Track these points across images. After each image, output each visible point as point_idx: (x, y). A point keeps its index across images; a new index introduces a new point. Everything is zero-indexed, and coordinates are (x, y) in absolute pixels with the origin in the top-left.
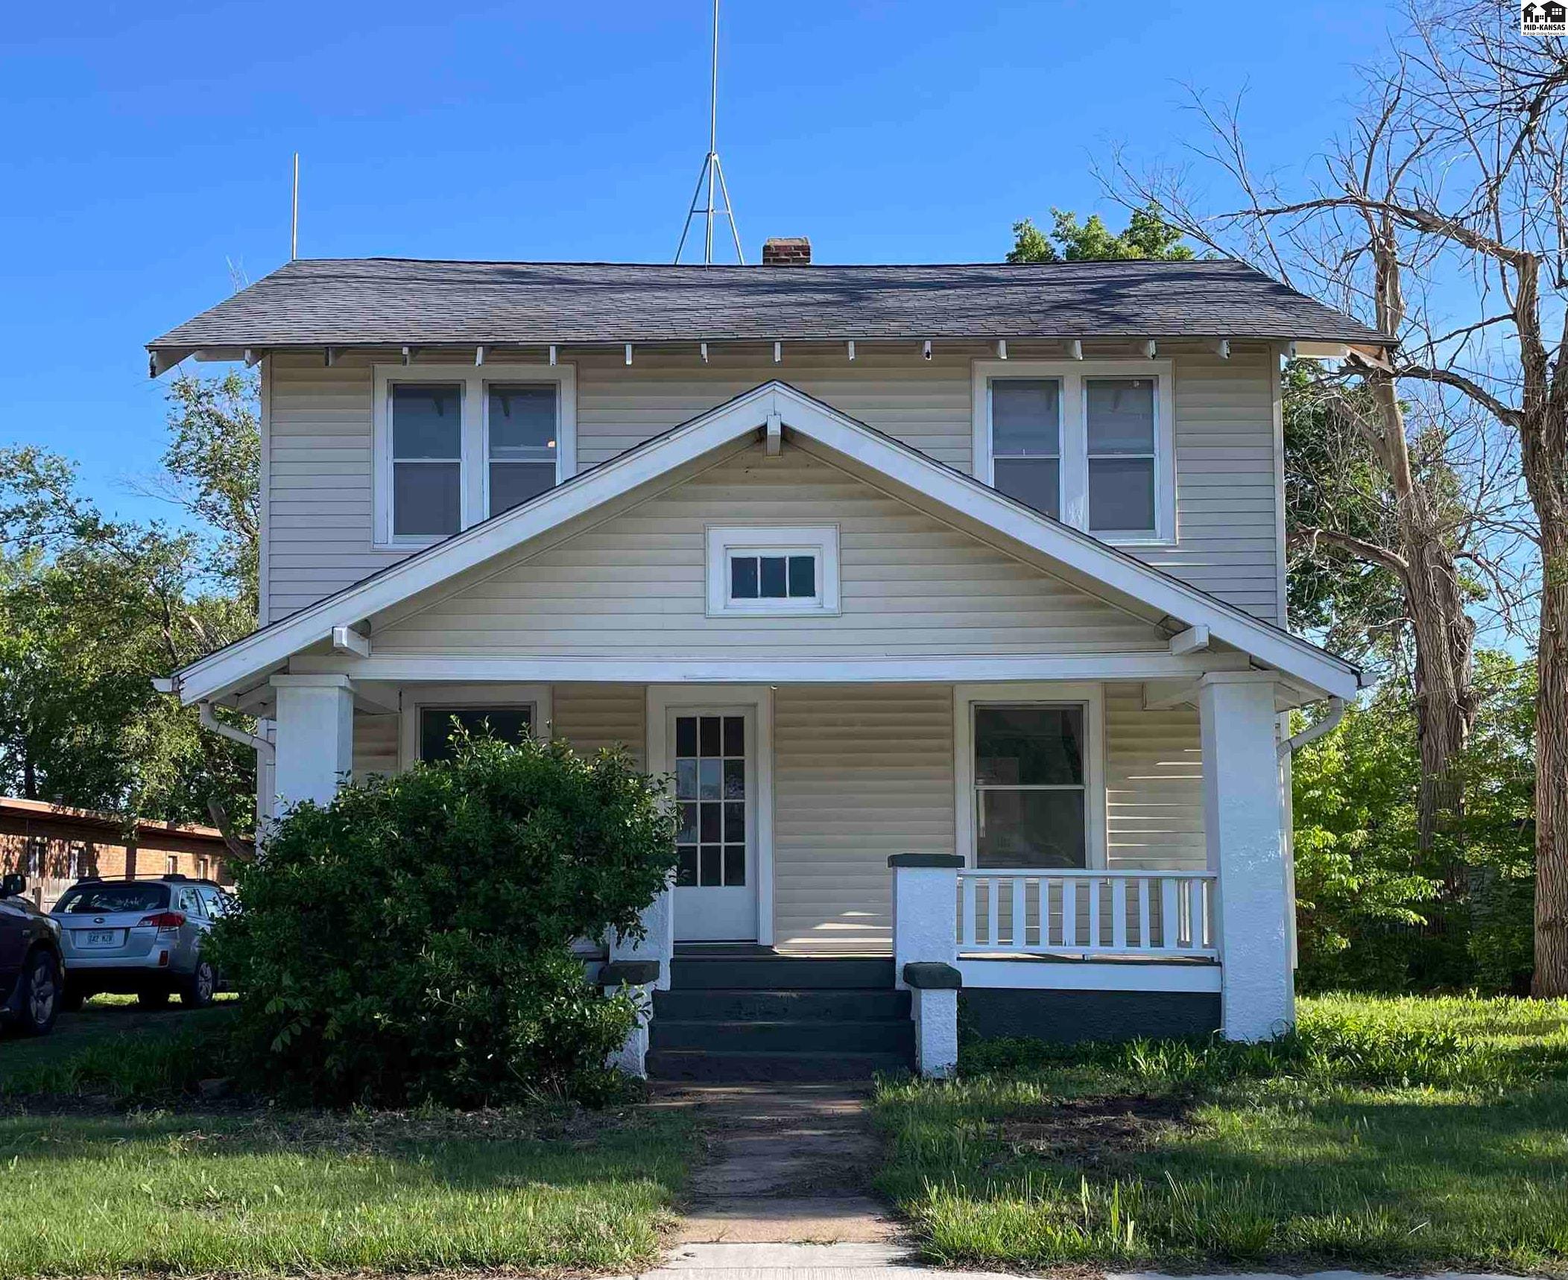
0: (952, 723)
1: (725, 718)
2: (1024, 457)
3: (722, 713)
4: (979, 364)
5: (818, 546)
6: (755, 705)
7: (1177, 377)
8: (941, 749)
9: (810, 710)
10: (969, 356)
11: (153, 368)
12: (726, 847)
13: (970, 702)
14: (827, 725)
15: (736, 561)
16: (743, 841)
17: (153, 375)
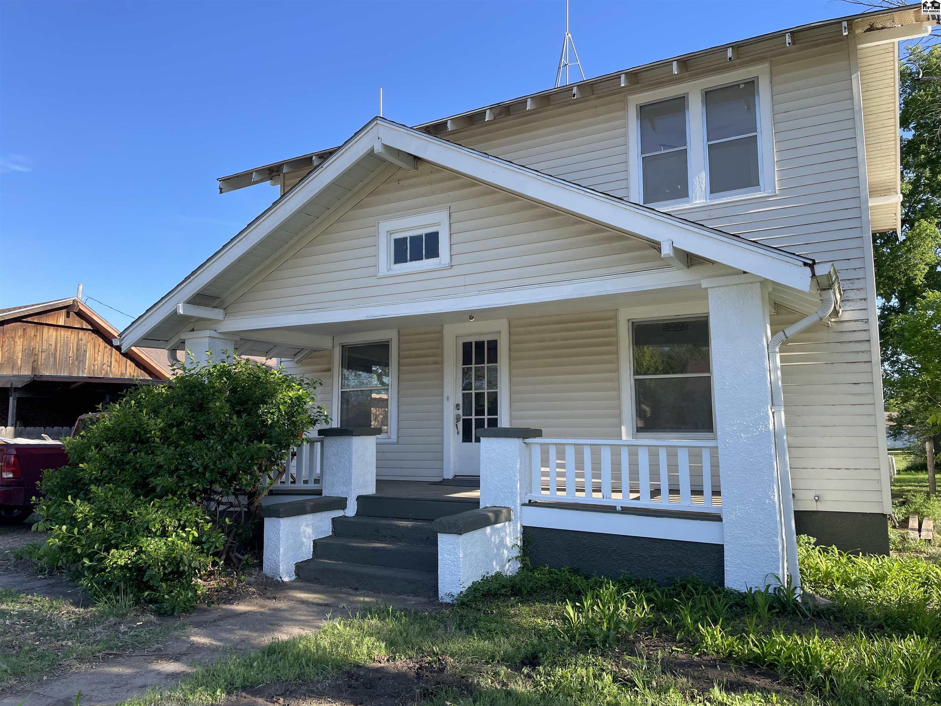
0: (616, 335)
1: (488, 342)
2: (663, 152)
3: (485, 338)
4: (630, 98)
5: (439, 224)
6: (500, 332)
7: (772, 74)
8: (611, 353)
9: (531, 333)
10: (623, 94)
11: (221, 189)
12: (488, 419)
13: (628, 320)
14: (540, 341)
15: (397, 241)
16: (497, 415)
17: (221, 192)
